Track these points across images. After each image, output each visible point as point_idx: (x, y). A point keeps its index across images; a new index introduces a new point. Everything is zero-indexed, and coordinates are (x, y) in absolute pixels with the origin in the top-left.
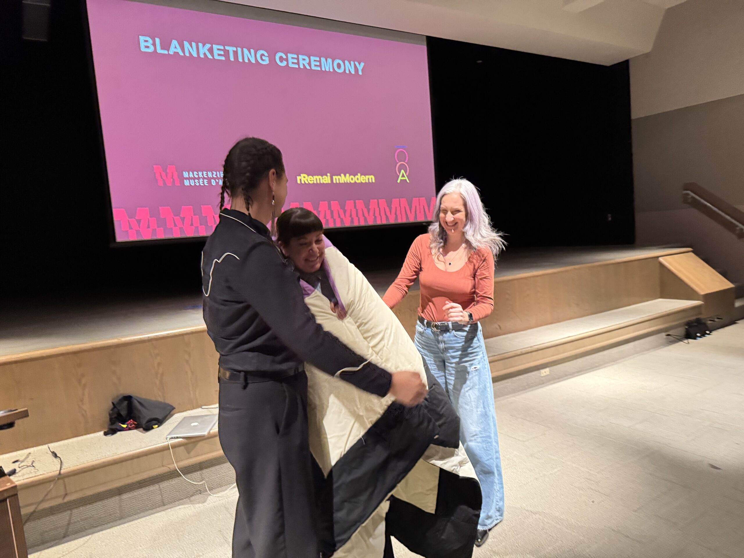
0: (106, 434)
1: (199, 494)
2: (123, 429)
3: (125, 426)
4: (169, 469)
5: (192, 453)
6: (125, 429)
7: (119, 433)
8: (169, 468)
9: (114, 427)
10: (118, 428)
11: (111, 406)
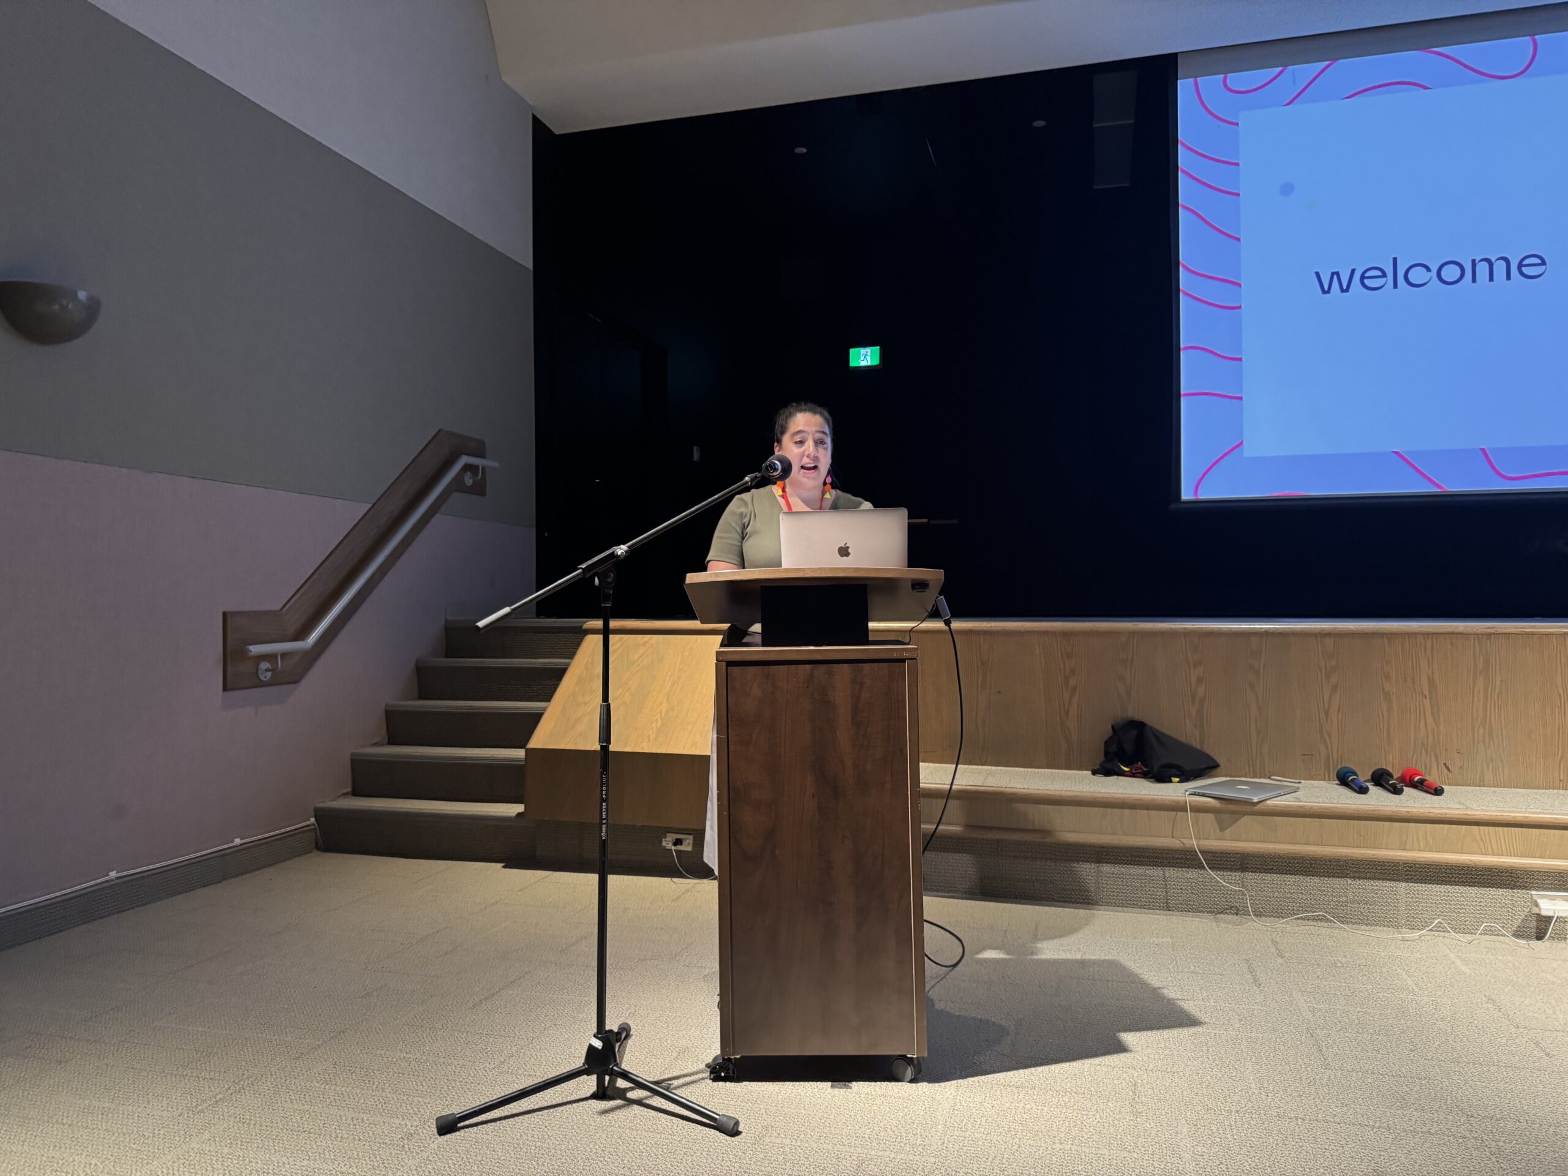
0: (1094, 773)
1: (1235, 916)
2: (1122, 774)
3: (1126, 769)
4: (1182, 845)
5: (1228, 831)
6: (1125, 773)
7: (1115, 777)
8: (1184, 844)
9: (1108, 766)
10: (1116, 769)
11: (1110, 733)
